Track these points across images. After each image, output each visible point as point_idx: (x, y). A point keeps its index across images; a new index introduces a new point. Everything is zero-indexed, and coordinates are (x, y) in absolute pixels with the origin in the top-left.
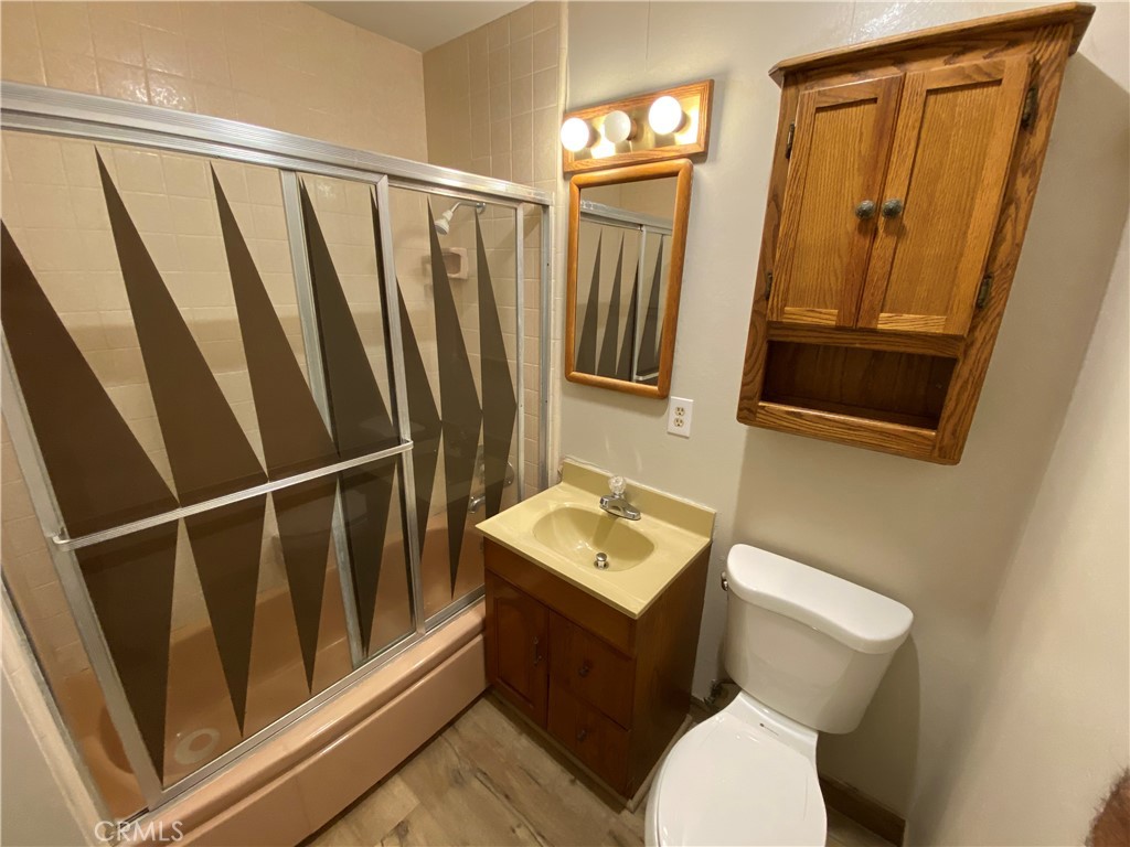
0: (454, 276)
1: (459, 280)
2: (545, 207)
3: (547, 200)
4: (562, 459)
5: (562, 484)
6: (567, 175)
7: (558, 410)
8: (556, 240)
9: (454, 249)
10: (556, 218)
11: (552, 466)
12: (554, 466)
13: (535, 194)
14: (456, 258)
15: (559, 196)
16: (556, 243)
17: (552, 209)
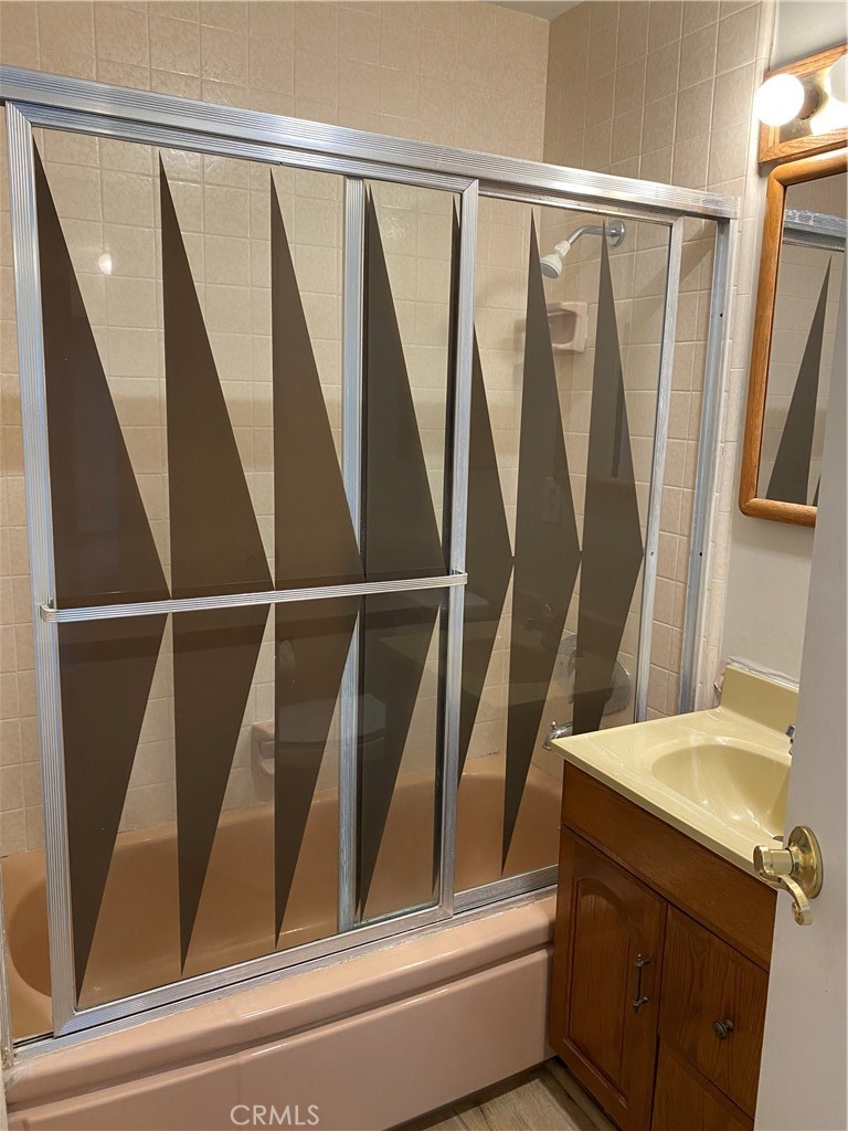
0: (561, 346)
1: (571, 353)
2: (723, 222)
3: (726, 211)
4: (723, 664)
5: (719, 709)
6: (764, 168)
7: (722, 571)
8: (738, 274)
9: (567, 305)
10: (741, 239)
11: (704, 675)
12: (706, 675)
13: (706, 201)
14: (570, 317)
15: (748, 201)
16: (737, 280)
17: (734, 225)
